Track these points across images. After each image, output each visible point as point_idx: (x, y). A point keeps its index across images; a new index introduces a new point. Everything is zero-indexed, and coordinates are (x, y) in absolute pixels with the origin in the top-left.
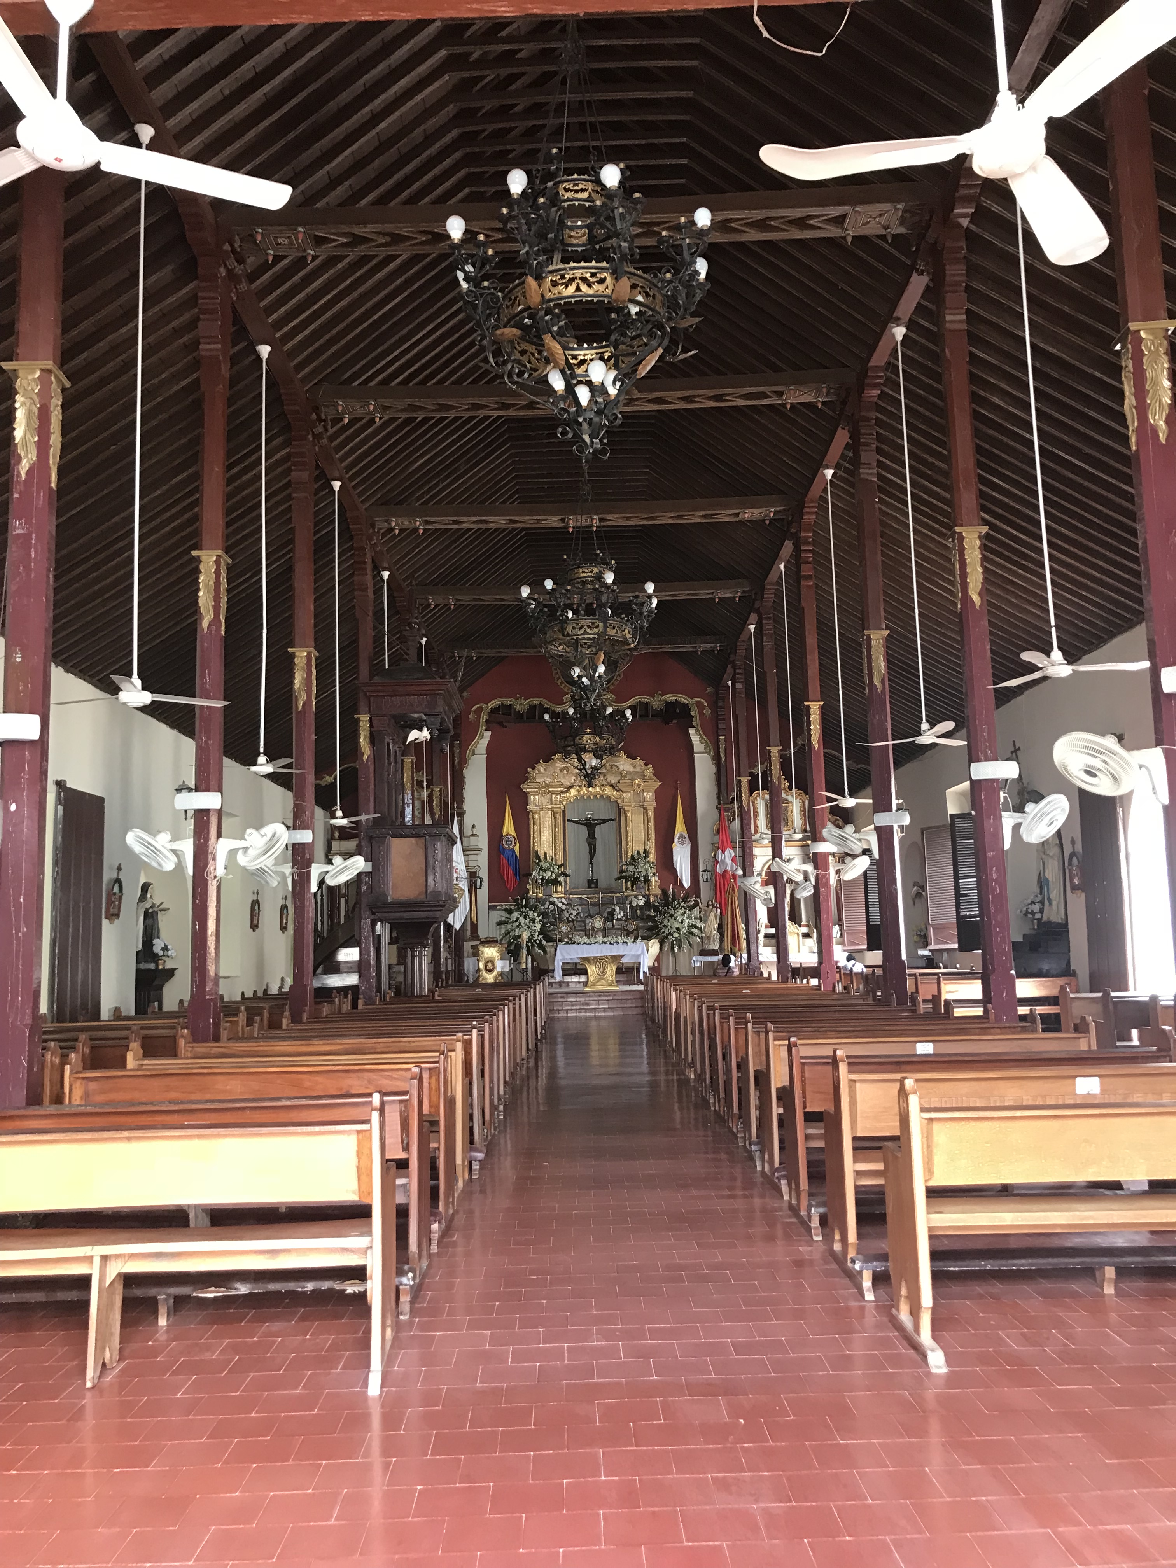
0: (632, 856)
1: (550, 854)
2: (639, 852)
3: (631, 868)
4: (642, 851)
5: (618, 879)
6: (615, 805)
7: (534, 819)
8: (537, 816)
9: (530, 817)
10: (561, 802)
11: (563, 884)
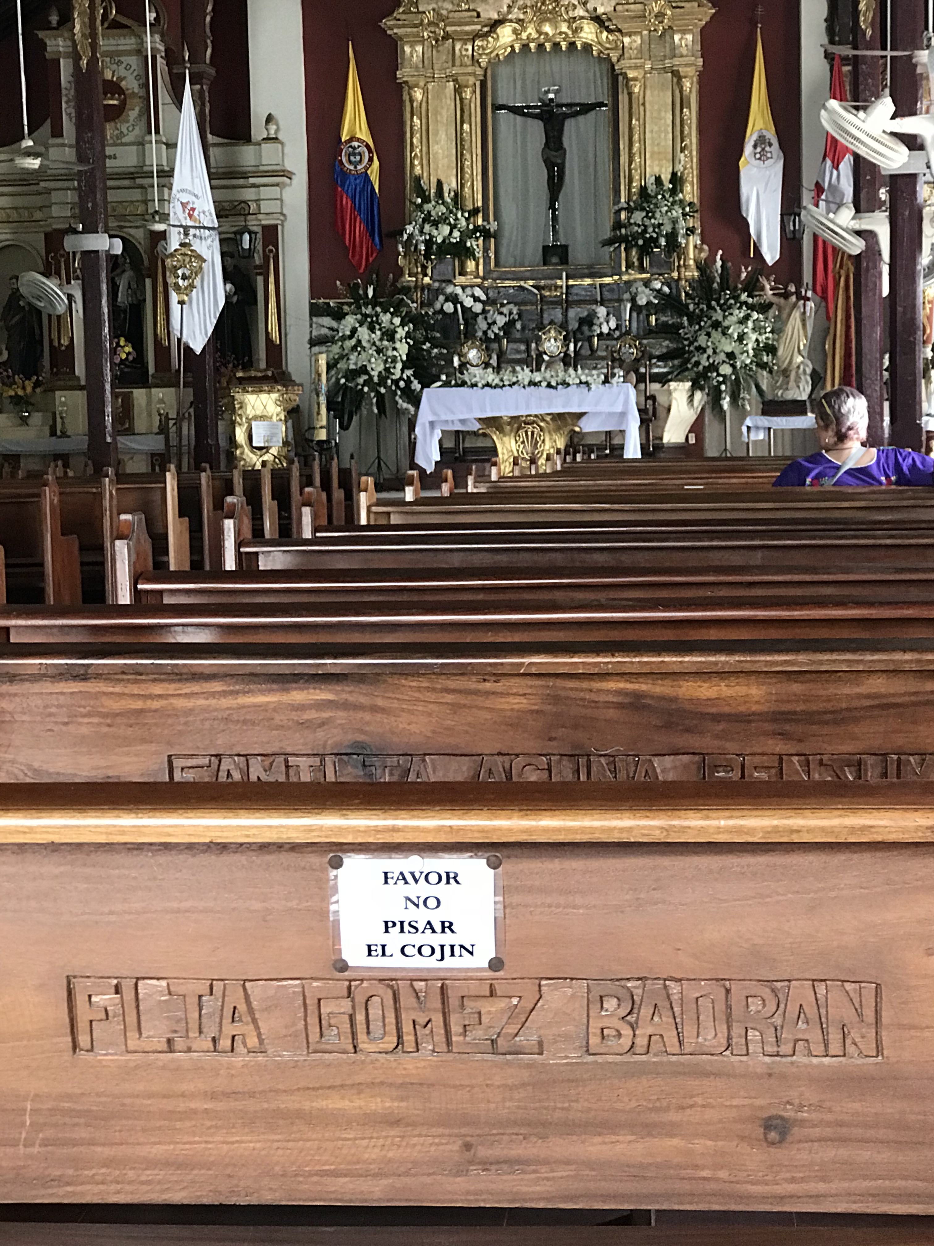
0: (643, 190)
1: (451, 184)
2: (658, 180)
3: (638, 216)
4: (666, 177)
5: (609, 242)
6: (605, 67)
7: (411, 101)
8: (418, 95)
9: (406, 97)
10: (475, 61)
11: (479, 254)
